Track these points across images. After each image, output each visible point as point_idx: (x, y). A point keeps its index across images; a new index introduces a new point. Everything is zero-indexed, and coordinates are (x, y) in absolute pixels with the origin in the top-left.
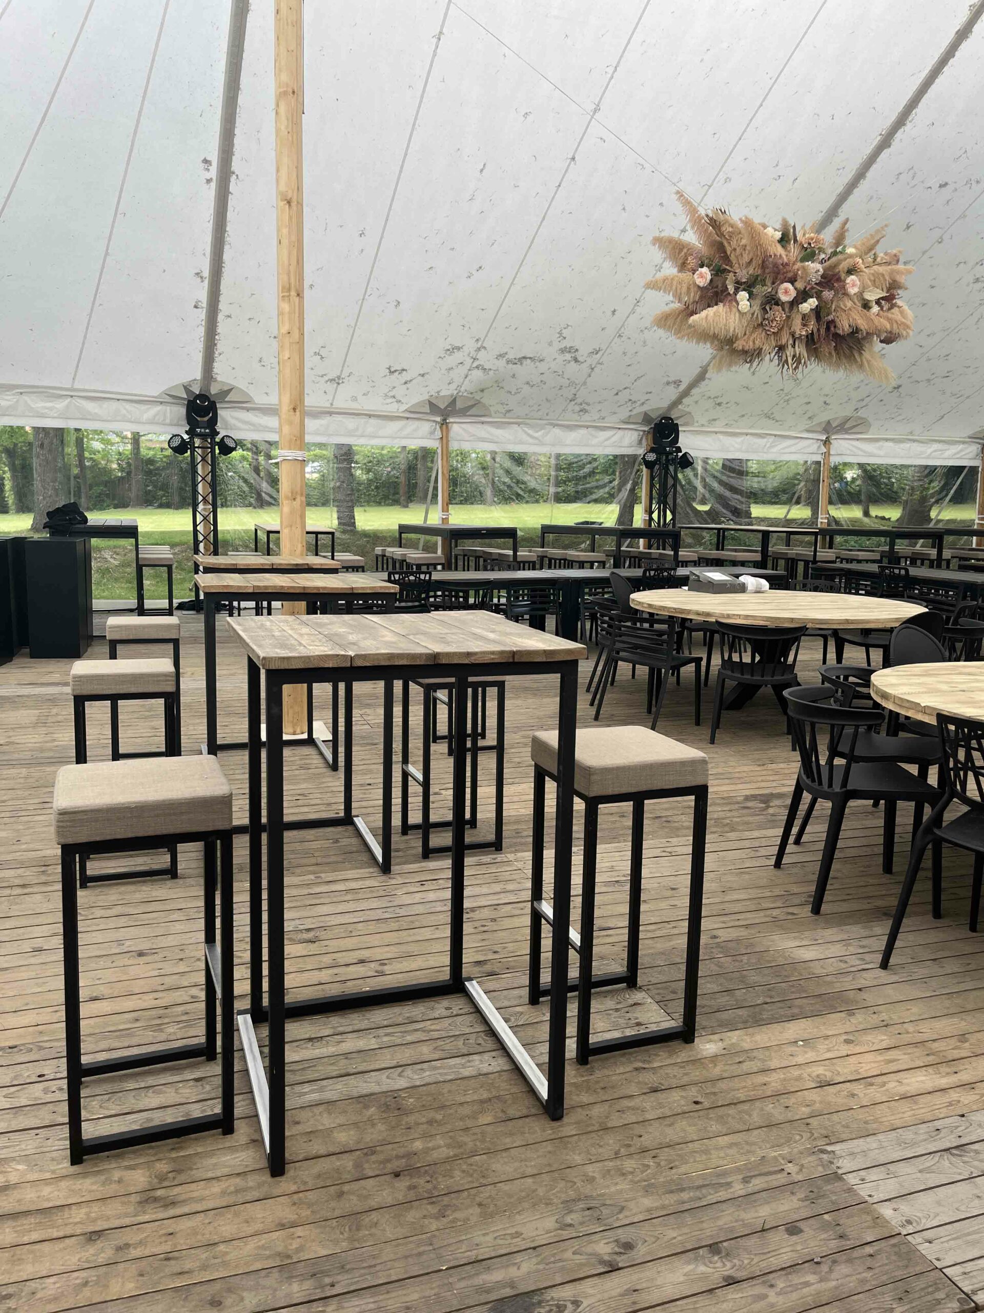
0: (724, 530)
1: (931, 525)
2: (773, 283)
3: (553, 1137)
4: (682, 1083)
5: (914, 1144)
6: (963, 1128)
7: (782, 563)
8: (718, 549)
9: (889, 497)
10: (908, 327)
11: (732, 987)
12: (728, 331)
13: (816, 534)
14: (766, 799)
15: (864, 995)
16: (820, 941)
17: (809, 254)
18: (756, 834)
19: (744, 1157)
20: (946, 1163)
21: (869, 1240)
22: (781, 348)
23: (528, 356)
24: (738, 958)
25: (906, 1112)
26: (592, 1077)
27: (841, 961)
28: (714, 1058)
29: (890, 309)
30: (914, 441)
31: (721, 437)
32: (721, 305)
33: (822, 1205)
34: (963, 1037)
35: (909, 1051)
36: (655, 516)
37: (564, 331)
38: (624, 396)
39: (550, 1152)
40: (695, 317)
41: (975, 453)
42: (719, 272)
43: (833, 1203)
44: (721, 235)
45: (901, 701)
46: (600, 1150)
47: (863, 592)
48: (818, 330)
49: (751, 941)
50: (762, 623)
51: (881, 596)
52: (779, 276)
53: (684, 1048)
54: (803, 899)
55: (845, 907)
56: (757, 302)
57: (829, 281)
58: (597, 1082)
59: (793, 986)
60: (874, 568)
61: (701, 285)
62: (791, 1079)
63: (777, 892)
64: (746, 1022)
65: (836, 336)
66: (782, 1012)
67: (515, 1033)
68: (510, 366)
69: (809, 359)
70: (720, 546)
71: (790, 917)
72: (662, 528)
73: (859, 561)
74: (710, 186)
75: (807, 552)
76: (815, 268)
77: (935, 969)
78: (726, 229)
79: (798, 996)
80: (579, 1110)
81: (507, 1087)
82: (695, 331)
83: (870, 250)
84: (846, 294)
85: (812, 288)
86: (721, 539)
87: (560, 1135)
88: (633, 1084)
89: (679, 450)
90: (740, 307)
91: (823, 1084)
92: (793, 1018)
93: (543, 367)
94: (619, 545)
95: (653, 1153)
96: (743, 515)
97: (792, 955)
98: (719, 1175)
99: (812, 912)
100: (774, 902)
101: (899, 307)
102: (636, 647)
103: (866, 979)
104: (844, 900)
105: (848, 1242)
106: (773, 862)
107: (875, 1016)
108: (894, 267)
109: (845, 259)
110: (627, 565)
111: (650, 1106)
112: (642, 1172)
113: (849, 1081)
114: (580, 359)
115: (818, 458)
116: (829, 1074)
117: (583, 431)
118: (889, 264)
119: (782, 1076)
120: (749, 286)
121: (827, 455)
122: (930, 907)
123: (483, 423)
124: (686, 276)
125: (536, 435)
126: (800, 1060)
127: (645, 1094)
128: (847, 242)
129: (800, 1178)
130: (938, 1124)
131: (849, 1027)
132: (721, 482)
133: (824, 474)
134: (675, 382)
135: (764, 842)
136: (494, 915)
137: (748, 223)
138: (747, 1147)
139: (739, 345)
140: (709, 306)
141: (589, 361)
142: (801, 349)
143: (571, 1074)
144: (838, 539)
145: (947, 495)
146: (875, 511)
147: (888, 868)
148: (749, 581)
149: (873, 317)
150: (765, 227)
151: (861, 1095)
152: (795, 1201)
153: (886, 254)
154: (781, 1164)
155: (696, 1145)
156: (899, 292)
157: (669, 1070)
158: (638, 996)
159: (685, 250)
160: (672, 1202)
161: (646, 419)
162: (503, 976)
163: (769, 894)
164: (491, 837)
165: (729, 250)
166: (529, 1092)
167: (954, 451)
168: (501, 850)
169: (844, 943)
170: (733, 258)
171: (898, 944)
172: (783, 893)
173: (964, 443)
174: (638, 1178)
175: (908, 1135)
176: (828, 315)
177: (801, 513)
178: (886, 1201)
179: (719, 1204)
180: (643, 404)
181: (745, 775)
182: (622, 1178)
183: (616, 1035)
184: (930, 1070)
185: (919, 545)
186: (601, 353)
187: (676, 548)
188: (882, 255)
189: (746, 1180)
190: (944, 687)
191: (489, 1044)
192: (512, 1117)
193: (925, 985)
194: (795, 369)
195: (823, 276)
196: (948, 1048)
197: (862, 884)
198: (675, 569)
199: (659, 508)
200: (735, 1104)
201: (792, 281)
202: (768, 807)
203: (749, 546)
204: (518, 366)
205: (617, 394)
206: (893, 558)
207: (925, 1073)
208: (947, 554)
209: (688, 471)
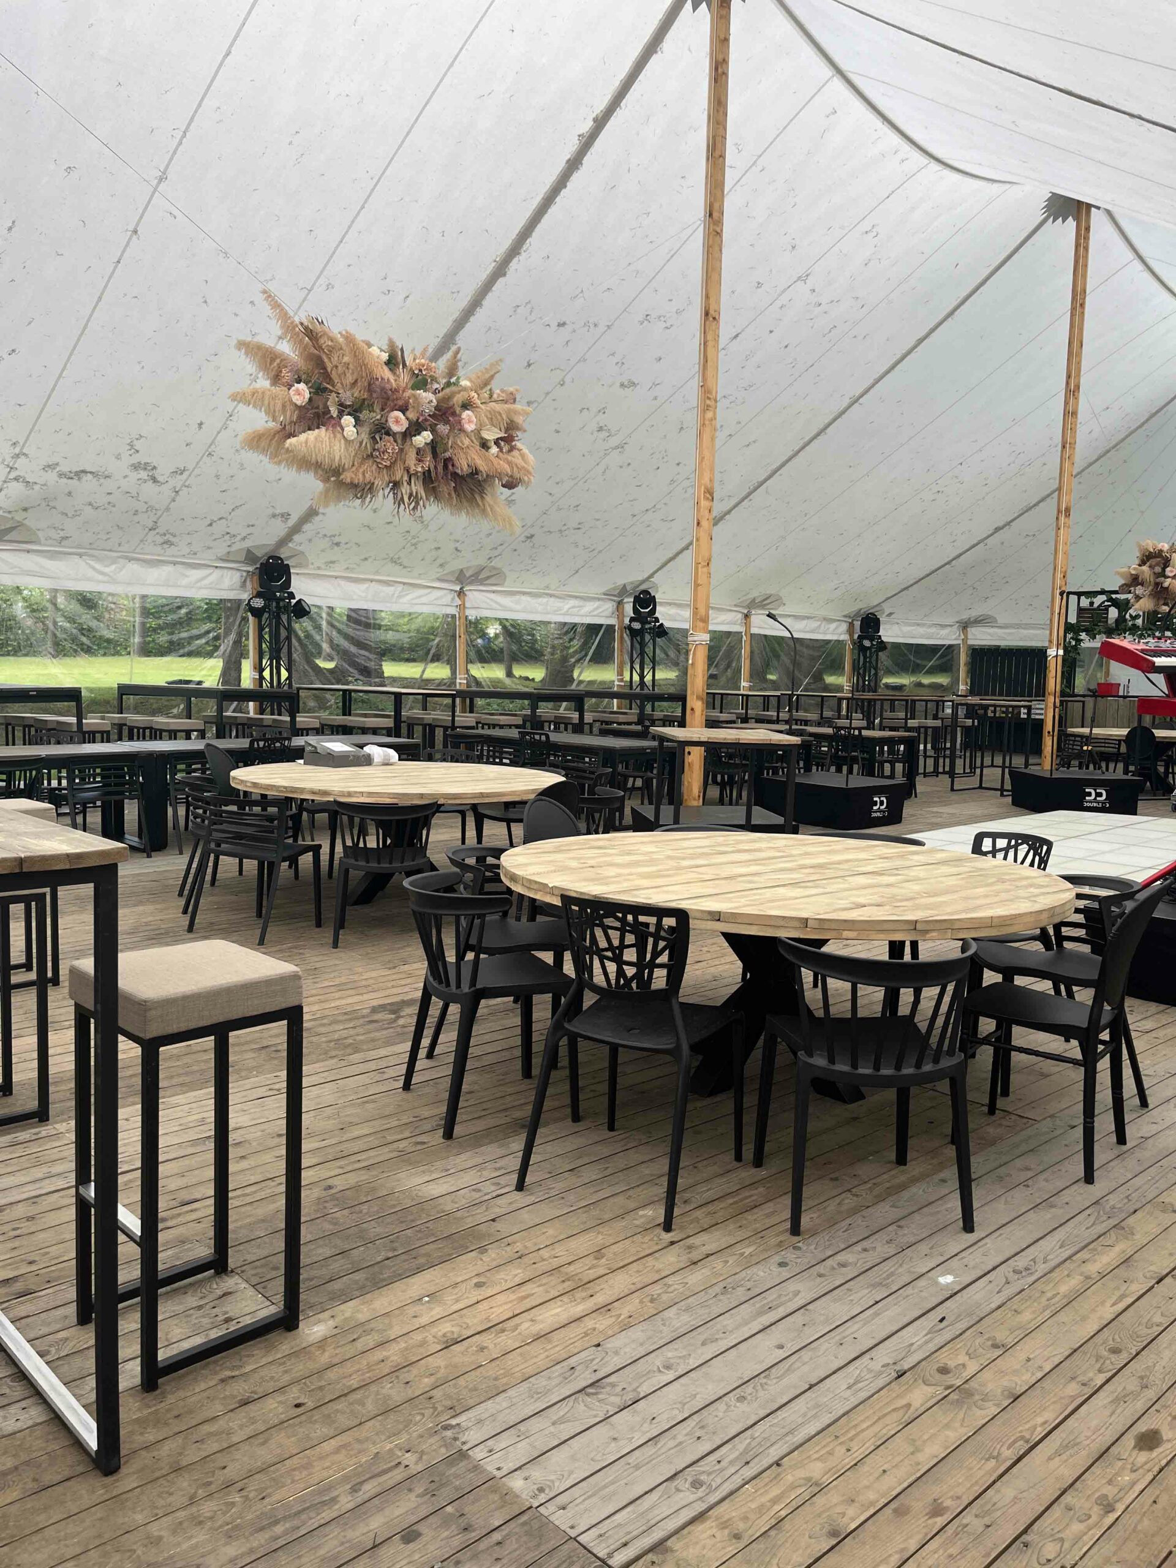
0: (350, 691)
1: (573, 687)
2: (383, 409)
3: (106, 1497)
4: (281, 1385)
5: (548, 1392)
6: (597, 1360)
7: (418, 730)
8: (344, 714)
9: (532, 656)
10: (530, 473)
11: (347, 1247)
12: (333, 460)
13: (453, 697)
14: (395, 1009)
15: (498, 1225)
16: (452, 1171)
17: (421, 382)
18: (383, 1052)
19: (355, 1460)
20: (581, 1407)
21: (497, 1524)
22: (396, 485)
23: (88, 469)
24: (357, 1208)
25: (540, 1354)
26: (163, 1404)
27: (474, 1190)
28: (322, 1344)
29: (510, 451)
30: (551, 596)
31: (342, 582)
32: (323, 429)
33: (446, 1494)
34: (599, 1253)
35: (544, 1281)
36: (266, 674)
37: (135, 442)
38: (219, 528)
39: (101, 1519)
40: (293, 440)
41: (610, 610)
42: (319, 390)
43: (457, 1489)
44: (320, 348)
45: (529, 883)
46: (171, 1499)
47: (507, 761)
48: (436, 467)
49: (372, 1185)
50: (388, 801)
51: (523, 766)
52: (389, 403)
53: (286, 1338)
54: (434, 1123)
55: (481, 1125)
56: (365, 431)
57: (444, 414)
58: (168, 1411)
59: (420, 1231)
60: (514, 734)
61: (299, 403)
62: (413, 1347)
63: (405, 1119)
64: (364, 1287)
65: (455, 475)
66: (406, 1266)
67: (54, 1370)
68: (64, 480)
69: (427, 499)
70: (346, 711)
71: (419, 1147)
72: (275, 689)
73: (501, 727)
74: (310, 291)
75: (444, 717)
76: (427, 398)
77: (571, 1180)
78: (325, 342)
79: (424, 1242)
80: (143, 1453)
81: (41, 1445)
82: (294, 457)
83: (486, 384)
84: (462, 430)
85: (426, 420)
86: (347, 702)
87: (115, 1493)
88: (217, 1402)
89: (292, 596)
90: (345, 433)
91: (450, 1343)
92: (419, 1270)
93: (110, 486)
94: (220, 710)
95: (239, 1485)
96: (373, 674)
97: (420, 1194)
98: (321, 1492)
99: (444, 1137)
100: (401, 1132)
101: (520, 450)
102: (239, 836)
103: (501, 1206)
104: (479, 1117)
105: (473, 1534)
106: (401, 1084)
107: (508, 1249)
108: (512, 406)
109: (459, 392)
110: (234, 734)
111: (238, 1425)
112: (224, 1514)
113: (479, 1333)
114: (160, 479)
115: (452, 611)
116: (456, 1329)
117: (169, 568)
118: (505, 401)
119: (404, 1345)
120: (355, 410)
121: (462, 607)
122: (569, 1110)
123: (28, 552)
124: (279, 390)
125: (107, 570)
126: (424, 1320)
127: (232, 1411)
128: (461, 372)
129: (420, 1467)
130: (572, 1361)
131: (481, 1267)
132: (347, 637)
133: (460, 630)
134: (282, 515)
135: (393, 1061)
136: (32, 1210)
137: (349, 338)
138: (357, 1446)
139: (347, 477)
140: (310, 429)
141: (172, 482)
142: (417, 487)
143: (130, 1409)
144: (479, 702)
145: (586, 655)
146: (518, 671)
147: (527, 1073)
148: (375, 752)
149: (492, 458)
150: (369, 345)
151: (491, 1346)
152: (413, 1499)
153: (502, 391)
154: (399, 1457)
155: (295, 1461)
156: (519, 433)
157: (264, 1372)
158: (230, 1282)
159: (278, 361)
160: (263, 1542)
161: (250, 557)
162: (40, 1294)
163: (396, 1123)
164: (33, 1104)
165: (329, 366)
166: (73, 1445)
167: (592, 608)
168: (48, 1120)
169: (478, 1168)
170: (334, 376)
171: (534, 1159)
172: (412, 1119)
173: (599, 599)
174: (220, 1523)
175: (540, 1382)
176: (445, 451)
177: (438, 672)
178: (515, 1470)
179: (321, 1529)
180: (244, 539)
181: (372, 981)
182: (199, 1528)
183: (197, 1341)
184: (565, 1298)
185: (562, 708)
186: (186, 474)
187: (293, 712)
188: (498, 391)
189: (354, 1490)
190: (574, 864)
191: (17, 1390)
192: (48, 1484)
193: (562, 1201)
194: (414, 509)
195: (437, 408)
196: (583, 1269)
197: (498, 1095)
198: (289, 739)
199: (271, 665)
200: (345, 1395)
201: (404, 410)
202: (399, 1017)
203: (382, 710)
204: (75, 482)
205: (211, 525)
206: (537, 723)
207: (560, 1303)
208: (588, 717)
209: (305, 623)
